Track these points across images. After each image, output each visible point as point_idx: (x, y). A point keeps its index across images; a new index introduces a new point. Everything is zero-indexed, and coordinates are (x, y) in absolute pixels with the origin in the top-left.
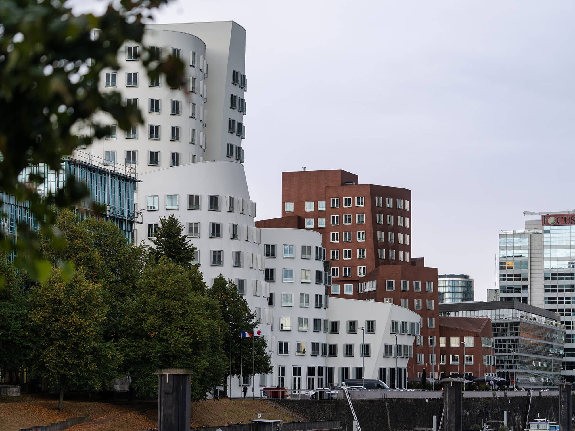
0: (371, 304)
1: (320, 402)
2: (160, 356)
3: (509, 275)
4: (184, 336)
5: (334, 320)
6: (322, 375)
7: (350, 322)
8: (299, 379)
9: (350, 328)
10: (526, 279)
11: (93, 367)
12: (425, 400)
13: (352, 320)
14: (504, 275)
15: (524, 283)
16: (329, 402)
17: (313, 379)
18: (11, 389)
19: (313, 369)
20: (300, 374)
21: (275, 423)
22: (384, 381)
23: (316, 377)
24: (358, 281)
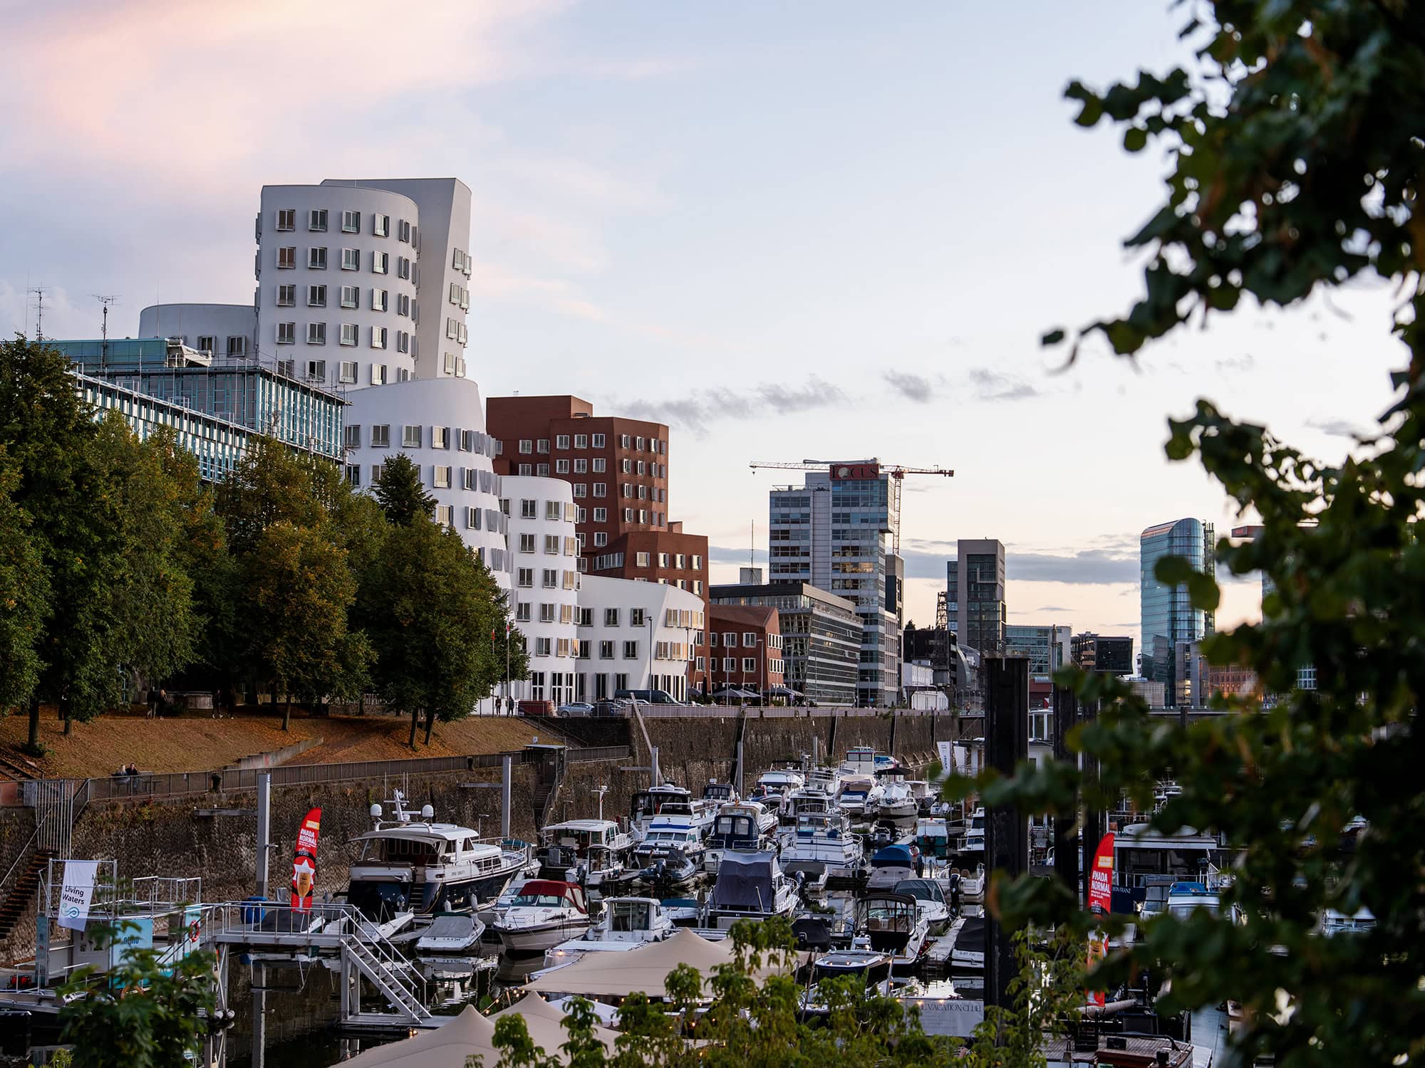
0: (638, 585)
1: (600, 721)
2: (418, 654)
3: (783, 548)
4: (452, 625)
5: (587, 607)
6: (571, 684)
7: (609, 611)
8: (541, 690)
9: (609, 619)
10: (807, 554)
11: (338, 669)
12: (719, 719)
13: (612, 607)
14: (777, 548)
15: (804, 560)
16: (614, 720)
17: (559, 689)
18: (202, 699)
19: (560, 675)
20: (542, 683)
21: (560, 750)
22: (669, 691)
23: (564, 687)
24: (595, 554)
